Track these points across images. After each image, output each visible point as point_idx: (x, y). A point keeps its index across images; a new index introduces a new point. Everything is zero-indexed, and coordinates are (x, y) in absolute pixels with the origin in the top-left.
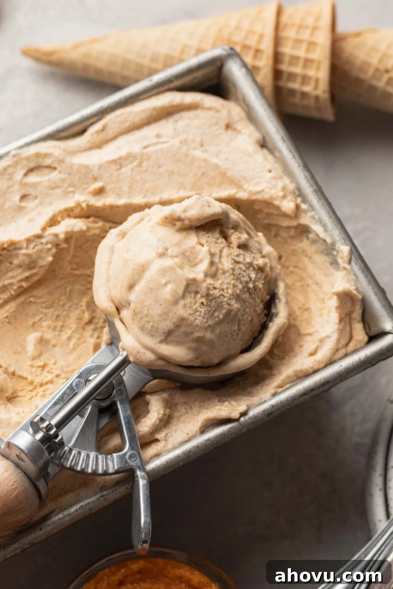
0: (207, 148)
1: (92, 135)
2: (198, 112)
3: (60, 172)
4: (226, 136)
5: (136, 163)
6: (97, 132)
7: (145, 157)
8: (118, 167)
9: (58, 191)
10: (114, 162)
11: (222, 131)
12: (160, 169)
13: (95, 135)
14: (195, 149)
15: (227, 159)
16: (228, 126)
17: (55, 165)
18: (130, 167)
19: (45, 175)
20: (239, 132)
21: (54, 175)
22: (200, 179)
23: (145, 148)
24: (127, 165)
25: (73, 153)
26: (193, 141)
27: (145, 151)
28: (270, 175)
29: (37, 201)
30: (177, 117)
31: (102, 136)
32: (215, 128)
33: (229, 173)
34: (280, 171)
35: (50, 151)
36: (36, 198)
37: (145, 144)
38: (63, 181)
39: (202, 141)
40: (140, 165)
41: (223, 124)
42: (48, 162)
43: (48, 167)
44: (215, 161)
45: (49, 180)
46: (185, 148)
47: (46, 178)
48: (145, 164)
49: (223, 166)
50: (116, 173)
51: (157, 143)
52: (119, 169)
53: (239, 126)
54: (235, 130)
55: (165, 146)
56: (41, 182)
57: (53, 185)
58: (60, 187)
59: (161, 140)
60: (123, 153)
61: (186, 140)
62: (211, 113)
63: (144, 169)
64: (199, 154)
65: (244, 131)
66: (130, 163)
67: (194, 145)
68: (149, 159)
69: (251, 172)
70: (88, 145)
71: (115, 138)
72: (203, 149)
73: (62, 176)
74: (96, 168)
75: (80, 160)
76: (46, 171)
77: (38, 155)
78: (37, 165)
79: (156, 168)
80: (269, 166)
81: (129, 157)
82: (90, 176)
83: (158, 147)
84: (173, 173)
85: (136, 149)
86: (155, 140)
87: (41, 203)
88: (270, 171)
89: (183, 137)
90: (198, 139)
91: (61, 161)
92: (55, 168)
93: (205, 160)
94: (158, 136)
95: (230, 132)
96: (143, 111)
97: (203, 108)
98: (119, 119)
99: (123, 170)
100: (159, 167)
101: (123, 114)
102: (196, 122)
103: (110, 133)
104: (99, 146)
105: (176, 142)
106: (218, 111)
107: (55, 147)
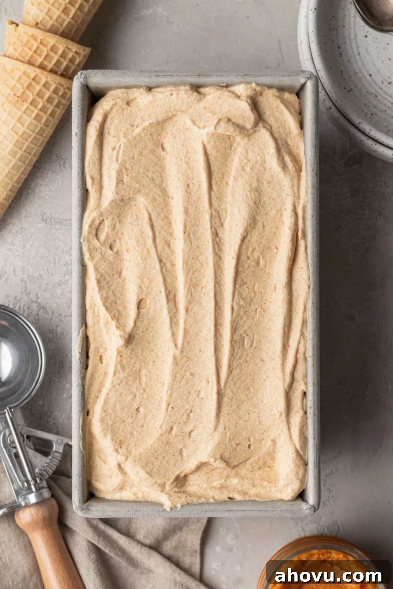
0: (136, 123)
1: (93, 188)
2: (109, 116)
3: (107, 219)
4: (133, 108)
5: (124, 171)
6: (93, 183)
7: (123, 164)
8: (122, 183)
9: (118, 226)
10: (117, 183)
11: (129, 108)
12: (135, 158)
13: (94, 186)
14: (133, 131)
15: (149, 116)
16: (128, 104)
17: (101, 219)
18: (125, 176)
19: (104, 229)
20: (135, 99)
21: (107, 223)
22: (153, 139)
23: (117, 161)
24: (123, 177)
25: (99, 205)
26: (127, 129)
27: (120, 161)
28: (174, 96)
29: (117, 241)
30: (106, 131)
31: (96, 181)
32: (125, 113)
33: (160, 119)
34: (173, 88)
35: (91, 218)
36: (115, 241)
37: (115, 159)
38: (113, 219)
39: (130, 124)
40: (127, 169)
41: (125, 106)
42: (97, 222)
43: (100, 223)
44: (147, 123)
45: (108, 227)
46: (130, 137)
47: (106, 229)
48: (127, 166)
49: (153, 120)
50: (125, 186)
51: (118, 152)
52: (123, 183)
53: (131, 97)
54: (132, 100)
55: (122, 147)
56: (107, 233)
57: (113, 227)
58: (116, 223)
59: (117, 148)
60: (114, 175)
61: (125, 134)
62: (114, 110)
63: (130, 168)
64: (137, 131)
65: (136, 95)
66: (123, 175)
67: (130, 131)
68: (126, 162)
69: (166, 106)
70: (98, 194)
71: (101, 175)
72: (135, 126)
73: (110, 219)
74: (116, 196)
75: (106, 203)
76: (101, 227)
77: (90, 226)
78: (95, 230)
79: (133, 161)
80: (168, 94)
81: (119, 173)
82: (119, 202)
83: (121, 152)
84: (141, 152)
85: (116, 166)
86: (116, 152)
87: (120, 239)
88: (172, 94)
89: (121, 134)
90: (127, 126)
91: (101, 214)
92: (103, 220)
93: (144, 129)
94: (114, 149)
95: (132, 104)
96: (93, 150)
97: (109, 112)
98: (91, 166)
99: (125, 181)
100: (133, 158)
101: (89, 162)
102: (116, 121)
103: (97, 176)
104: (101, 187)
105: (123, 140)
106: (116, 104)
107: (90, 214)
